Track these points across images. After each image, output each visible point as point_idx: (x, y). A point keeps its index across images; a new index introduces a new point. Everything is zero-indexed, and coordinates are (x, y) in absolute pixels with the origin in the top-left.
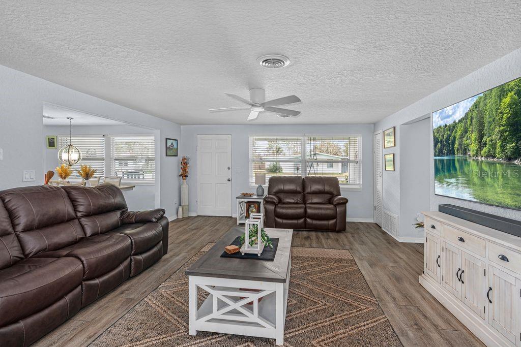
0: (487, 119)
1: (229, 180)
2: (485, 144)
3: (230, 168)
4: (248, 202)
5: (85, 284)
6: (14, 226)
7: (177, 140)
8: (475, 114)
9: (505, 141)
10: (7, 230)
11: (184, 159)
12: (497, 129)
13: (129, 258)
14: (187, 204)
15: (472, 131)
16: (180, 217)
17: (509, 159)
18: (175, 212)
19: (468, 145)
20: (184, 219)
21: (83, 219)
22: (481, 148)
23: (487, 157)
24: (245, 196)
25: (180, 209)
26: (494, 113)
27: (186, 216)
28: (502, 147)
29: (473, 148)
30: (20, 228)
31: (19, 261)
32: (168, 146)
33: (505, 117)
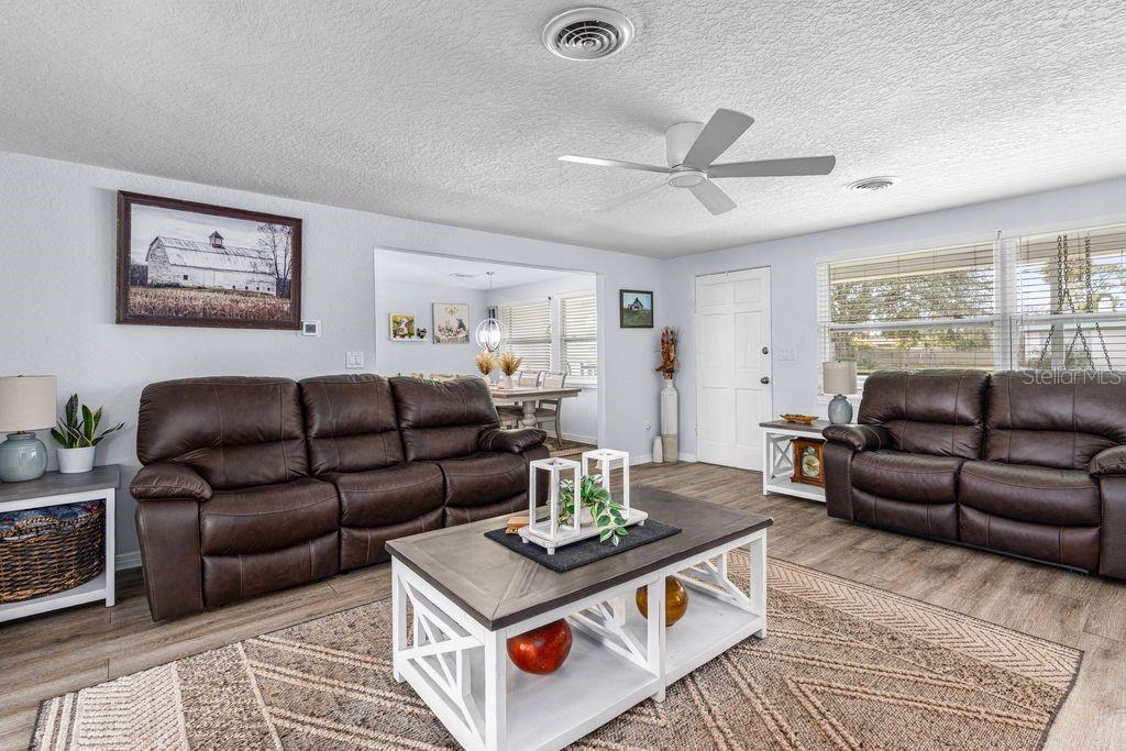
1: (765, 381)
3: (769, 349)
4: (801, 439)
5: (350, 535)
6: (306, 427)
7: (651, 293)
10: (293, 433)
11: (665, 334)
13: (440, 510)
14: (675, 432)
16: (658, 459)
18: (646, 446)
20: (665, 464)
21: (407, 433)
24: (792, 421)
25: (658, 441)
27: (671, 458)
30: (314, 431)
31: (297, 478)
32: (626, 306)
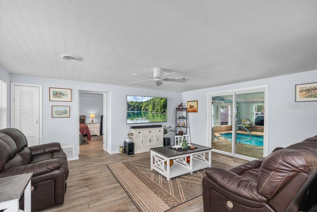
0: (156, 104)
2: (155, 109)
8: (152, 101)
9: (161, 109)
12: (159, 106)
15: (150, 105)
17: (162, 112)
19: (148, 109)
22: (153, 110)
23: (155, 112)
26: (159, 102)
28: (161, 110)
29: (150, 109)
33: (162, 104)
